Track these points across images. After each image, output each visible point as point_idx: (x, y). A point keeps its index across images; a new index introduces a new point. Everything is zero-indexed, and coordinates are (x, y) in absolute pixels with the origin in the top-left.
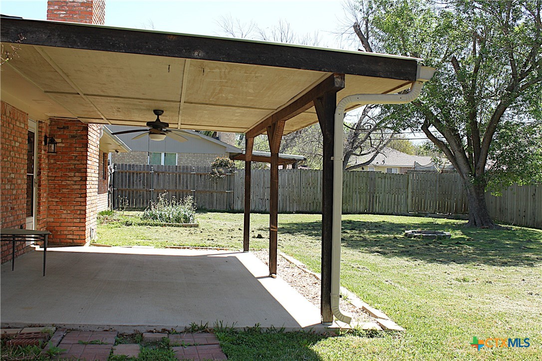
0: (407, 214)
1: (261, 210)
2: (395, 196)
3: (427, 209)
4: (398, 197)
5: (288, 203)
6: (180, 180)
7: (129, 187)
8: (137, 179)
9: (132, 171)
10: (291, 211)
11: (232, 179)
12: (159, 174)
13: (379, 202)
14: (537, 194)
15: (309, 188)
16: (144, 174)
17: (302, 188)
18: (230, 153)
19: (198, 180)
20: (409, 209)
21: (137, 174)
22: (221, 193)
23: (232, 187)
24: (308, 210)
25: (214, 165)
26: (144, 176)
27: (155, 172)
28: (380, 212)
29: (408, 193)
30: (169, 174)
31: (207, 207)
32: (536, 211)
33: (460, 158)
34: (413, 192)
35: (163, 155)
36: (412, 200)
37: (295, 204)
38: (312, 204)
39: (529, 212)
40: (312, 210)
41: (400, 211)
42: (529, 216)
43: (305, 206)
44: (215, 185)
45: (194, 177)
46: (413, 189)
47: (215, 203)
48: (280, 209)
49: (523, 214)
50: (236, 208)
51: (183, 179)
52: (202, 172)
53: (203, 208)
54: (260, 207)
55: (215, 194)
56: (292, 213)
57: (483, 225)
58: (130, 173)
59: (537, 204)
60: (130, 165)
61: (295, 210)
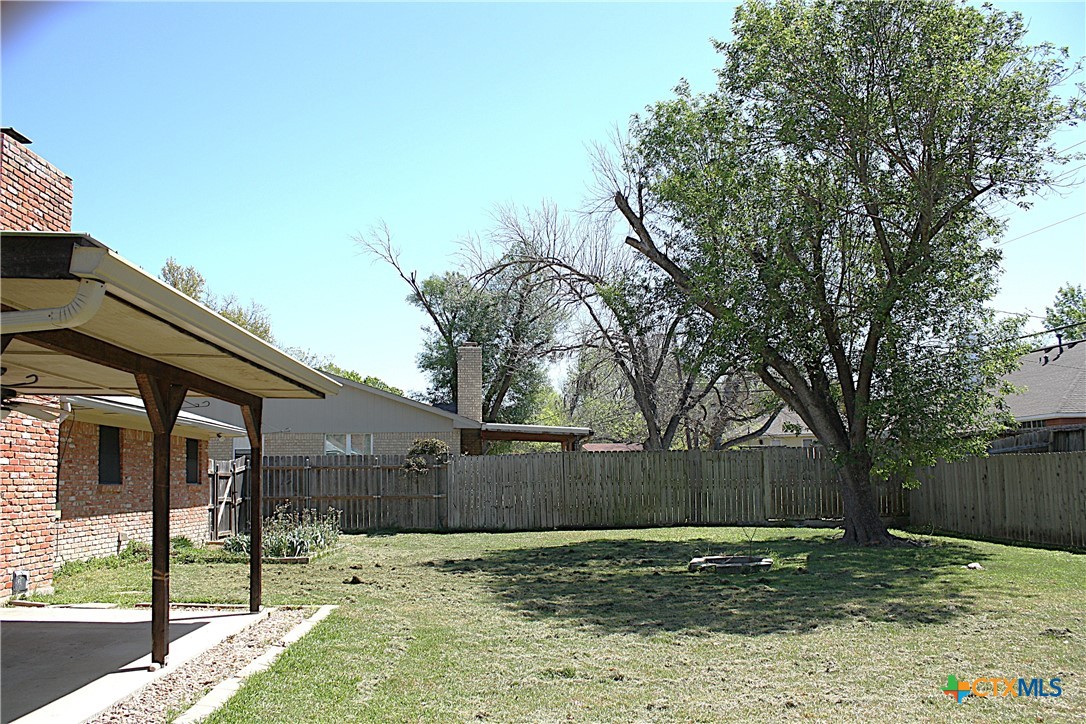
0: (764, 522)
1: (496, 525)
2: (739, 491)
3: (802, 512)
4: (745, 492)
5: (543, 512)
6: (354, 479)
7: (271, 493)
8: (283, 481)
9: (275, 466)
10: (550, 525)
11: (443, 474)
12: (319, 472)
13: (711, 504)
14: (989, 475)
15: (579, 485)
16: (295, 471)
17: (567, 486)
18: (462, 429)
19: (384, 478)
20: (769, 513)
21: (283, 472)
22: (426, 499)
23: (443, 488)
24: (580, 522)
25: (413, 452)
26: (295, 475)
27: (313, 468)
28: (714, 521)
29: (763, 486)
30: (336, 470)
31: (403, 525)
32: (991, 508)
33: (818, 418)
34: (772, 483)
35: (349, 437)
36: (773, 497)
37: (556, 514)
38: (586, 512)
39: (980, 509)
40: (587, 522)
41: (752, 518)
42: (980, 517)
43: (574, 515)
44: (415, 485)
45: (378, 474)
46: (772, 477)
47: (415, 518)
48: (530, 524)
49: (970, 513)
50: (451, 524)
51: (360, 478)
52: (392, 465)
53: (396, 525)
54: (494, 520)
55: (415, 502)
56: (552, 529)
57: (869, 539)
58: (271, 471)
59: (991, 493)
60: (271, 458)
61: (557, 524)
